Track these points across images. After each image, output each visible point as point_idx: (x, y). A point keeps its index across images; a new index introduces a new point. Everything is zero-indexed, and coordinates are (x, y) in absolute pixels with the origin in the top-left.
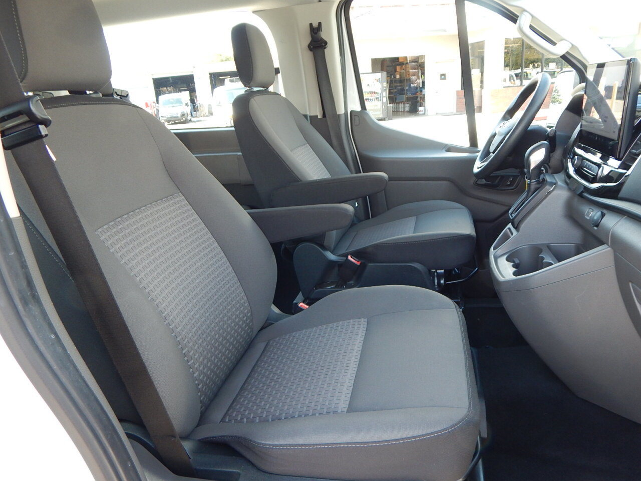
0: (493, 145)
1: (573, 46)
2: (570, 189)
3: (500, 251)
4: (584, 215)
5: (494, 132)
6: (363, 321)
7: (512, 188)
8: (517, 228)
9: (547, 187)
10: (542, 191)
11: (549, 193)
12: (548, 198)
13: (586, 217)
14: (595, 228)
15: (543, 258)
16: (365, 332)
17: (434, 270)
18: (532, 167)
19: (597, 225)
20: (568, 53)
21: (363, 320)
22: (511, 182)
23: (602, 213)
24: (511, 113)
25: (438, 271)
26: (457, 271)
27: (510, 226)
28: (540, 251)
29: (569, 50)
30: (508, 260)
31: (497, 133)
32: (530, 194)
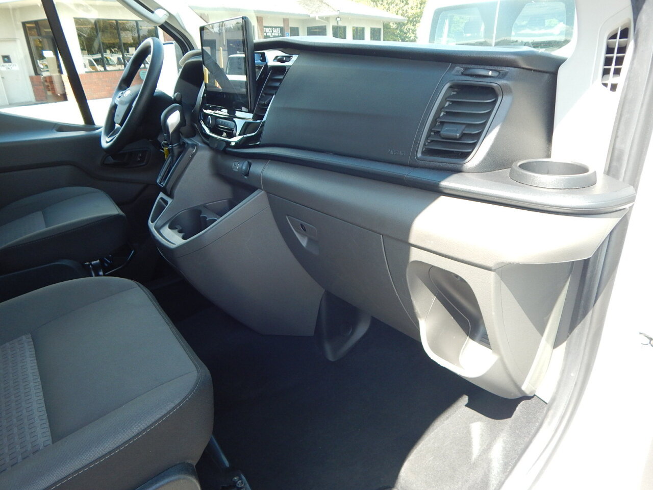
0: (118, 115)
1: (171, 16)
2: (211, 148)
3: (159, 221)
4: (232, 168)
5: (114, 103)
6: (26, 339)
7: (144, 164)
8: (170, 195)
9: (190, 149)
10: (186, 155)
11: (193, 155)
12: (193, 160)
13: (234, 170)
14: (246, 177)
15: (206, 218)
16: (33, 350)
17: (88, 263)
18: (171, 131)
19: (247, 174)
20: (166, 22)
21: (24, 337)
22: (140, 157)
23: (249, 162)
24: (126, 82)
25: (93, 263)
26: (109, 262)
27: (161, 195)
28: (200, 212)
29: (168, 19)
30: (170, 227)
31: (117, 103)
32: (175, 159)
